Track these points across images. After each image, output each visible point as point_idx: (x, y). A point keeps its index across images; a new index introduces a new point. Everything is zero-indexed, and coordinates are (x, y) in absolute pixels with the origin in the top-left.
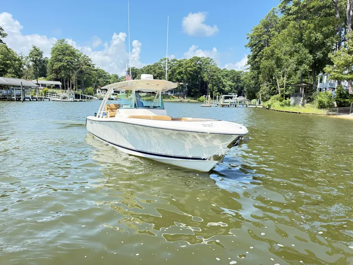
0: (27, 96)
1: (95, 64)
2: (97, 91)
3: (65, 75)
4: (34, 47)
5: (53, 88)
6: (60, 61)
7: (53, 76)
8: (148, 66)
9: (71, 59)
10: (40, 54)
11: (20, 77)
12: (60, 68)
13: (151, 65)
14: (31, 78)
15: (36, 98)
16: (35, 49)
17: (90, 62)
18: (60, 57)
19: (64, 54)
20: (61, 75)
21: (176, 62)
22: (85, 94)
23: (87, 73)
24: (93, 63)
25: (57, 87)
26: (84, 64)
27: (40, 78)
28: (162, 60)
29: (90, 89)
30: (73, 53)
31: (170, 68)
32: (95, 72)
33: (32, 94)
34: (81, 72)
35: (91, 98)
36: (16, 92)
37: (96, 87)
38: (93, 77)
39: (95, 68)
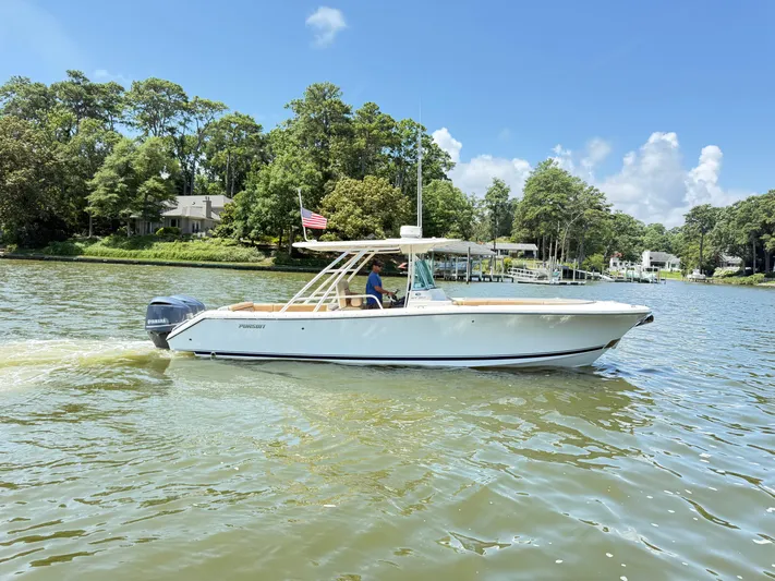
0: (475, 272)
1: (612, 205)
2: (612, 261)
3: (547, 230)
4: (496, 182)
5: (522, 256)
6: (540, 203)
7: (524, 233)
9: (562, 197)
10: (505, 193)
11: (467, 238)
12: (537, 219)
14: (485, 240)
15: (489, 277)
16: (498, 184)
17: (600, 200)
18: (541, 196)
19: (549, 189)
20: (538, 230)
22: (585, 269)
23: (591, 225)
24: (607, 203)
25: (528, 254)
26: (586, 206)
27: (500, 239)
29: (597, 258)
30: (566, 187)
32: (611, 221)
33: (484, 270)
34: (580, 222)
35: (596, 278)
36: (458, 265)
37: (610, 254)
38: (605, 232)
39: (612, 213)
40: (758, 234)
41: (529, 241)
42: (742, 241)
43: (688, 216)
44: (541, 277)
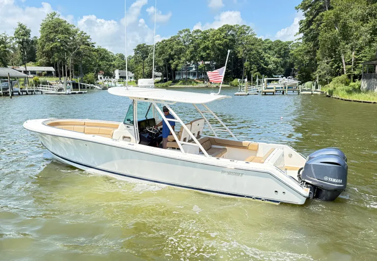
0: (16, 88)
1: (95, 43)
2: (99, 76)
3: (59, 59)
4: (20, 25)
5: (45, 75)
6: (52, 40)
7: (43, 60)
8: (163, 42)
9: (66, 37)
10: (27, 33)
11: (5, 66)
12: (52, 50)
13: (166, 39)
14: (18, 64)
15: (26, 91)
16: (22, 27)
17: (88, 40)
18: (52, 36)
19: (57, 32)
20: (54, 59)
21: (199, 34)
22: (85, 82)
23: (85, 55)
24: (92, 41)
25: (49, 74)
26: (81, 43)
27: (29, 64)
28: (181, 32)
29: (90, 75)
30: (67, 31)
31: (192, 43)
32: (95, 53)
33: (21, 87)
34: (78, 53)
35: (92, 88)
36: (2, 85)
37: (97, 72)
38: (93, 60)
39: (96, 48)
40: (168, 60)
41: (48, 65)
42: (161, 64)
43: (135, 50)
44: (60, 90)
